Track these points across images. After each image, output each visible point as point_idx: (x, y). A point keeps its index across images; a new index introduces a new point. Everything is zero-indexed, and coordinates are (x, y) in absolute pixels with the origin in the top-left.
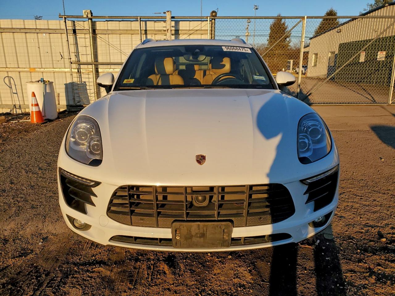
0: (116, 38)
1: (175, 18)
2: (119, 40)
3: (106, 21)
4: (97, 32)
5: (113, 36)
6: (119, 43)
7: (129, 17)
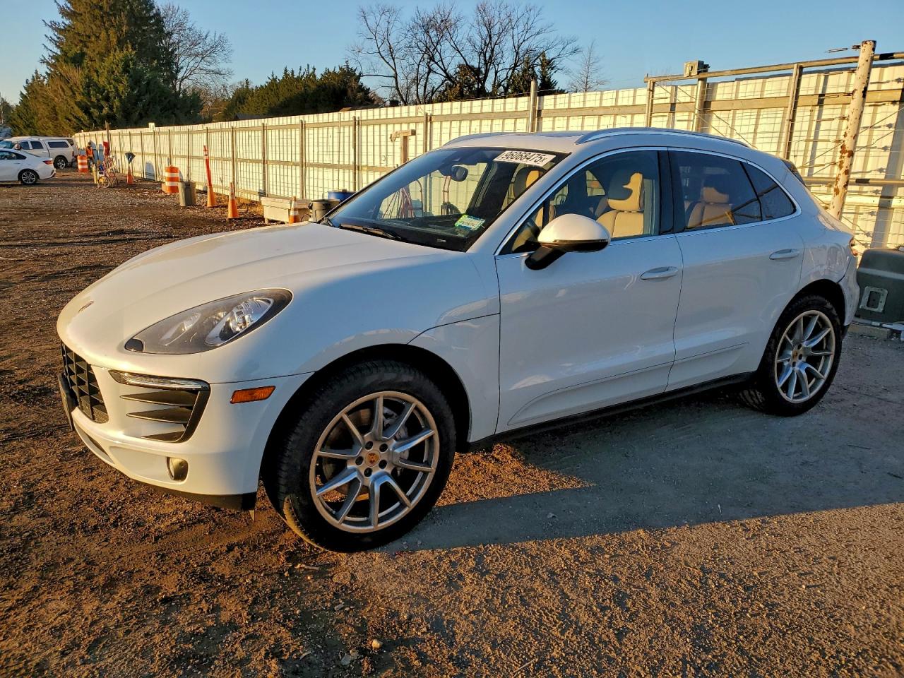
0: (748, 117)
1: (893, 58)
2: (753, 121)
3: (737, 79)
4: (713, 106)
5: (744, 114)
6: (752, 129)
7: (775, 68)
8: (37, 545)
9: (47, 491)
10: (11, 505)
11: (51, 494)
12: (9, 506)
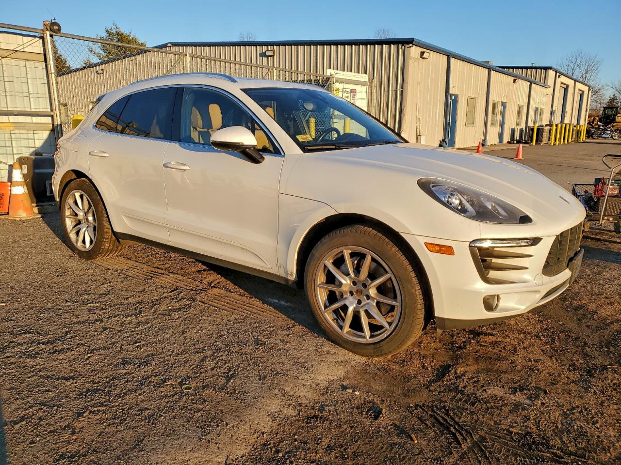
8: (601, 342)
9: (574, 370)
10: (607, 373)
11: (573, 367)
12: (609, 373)
